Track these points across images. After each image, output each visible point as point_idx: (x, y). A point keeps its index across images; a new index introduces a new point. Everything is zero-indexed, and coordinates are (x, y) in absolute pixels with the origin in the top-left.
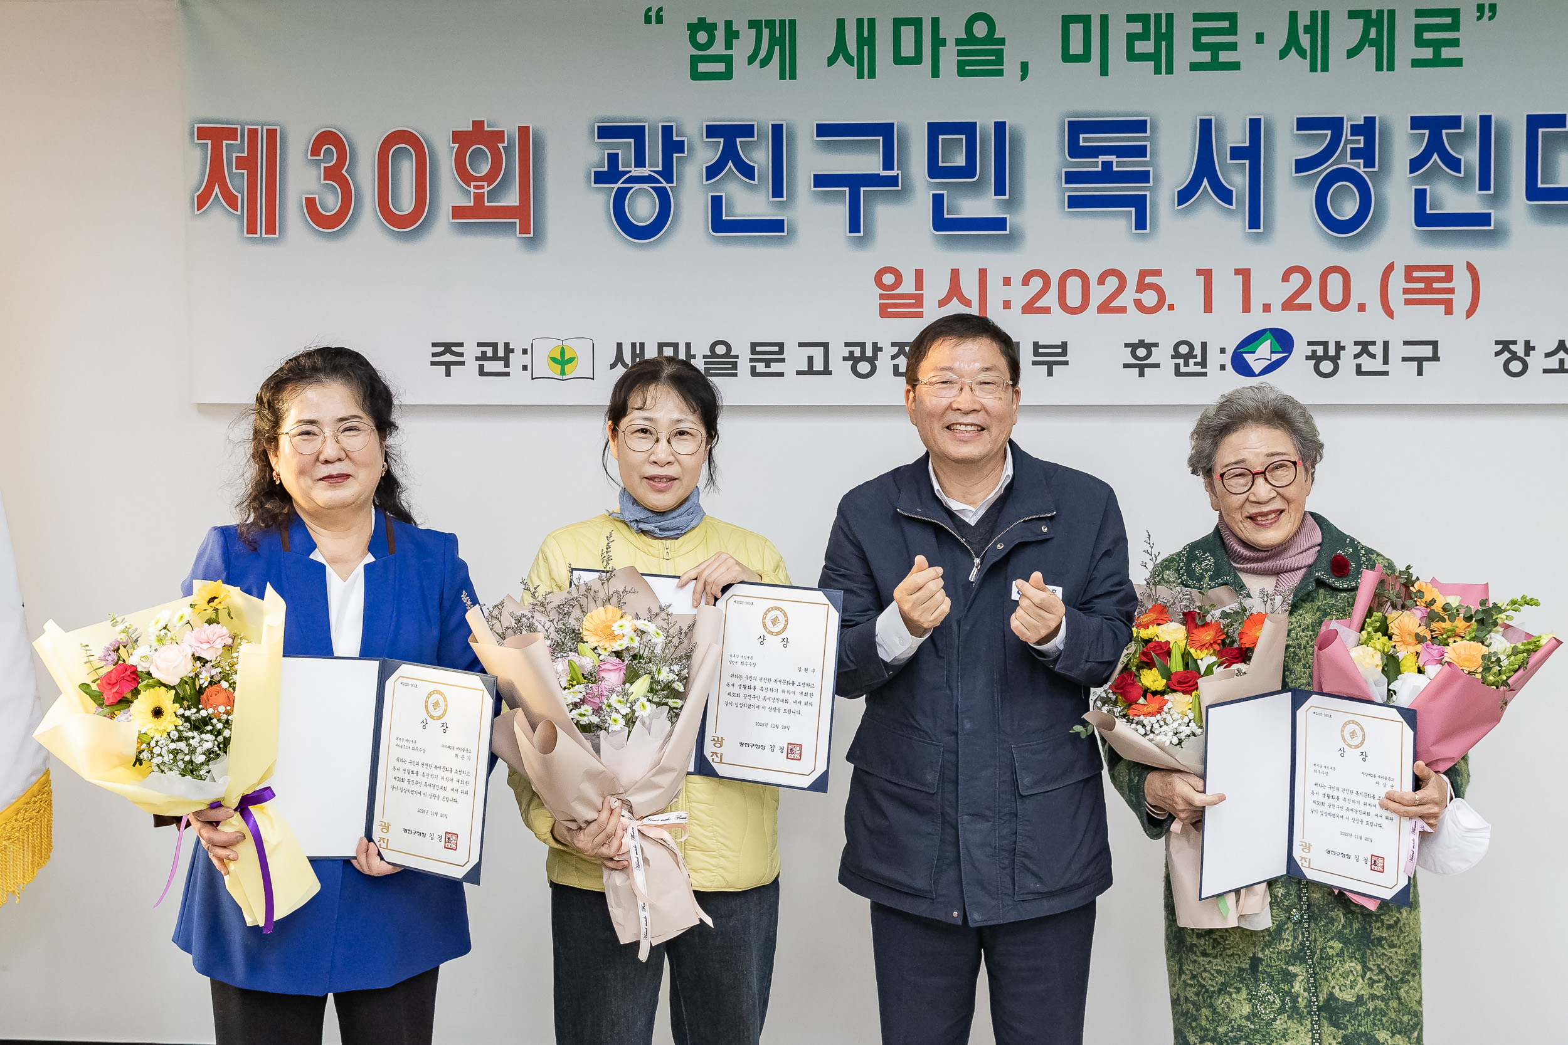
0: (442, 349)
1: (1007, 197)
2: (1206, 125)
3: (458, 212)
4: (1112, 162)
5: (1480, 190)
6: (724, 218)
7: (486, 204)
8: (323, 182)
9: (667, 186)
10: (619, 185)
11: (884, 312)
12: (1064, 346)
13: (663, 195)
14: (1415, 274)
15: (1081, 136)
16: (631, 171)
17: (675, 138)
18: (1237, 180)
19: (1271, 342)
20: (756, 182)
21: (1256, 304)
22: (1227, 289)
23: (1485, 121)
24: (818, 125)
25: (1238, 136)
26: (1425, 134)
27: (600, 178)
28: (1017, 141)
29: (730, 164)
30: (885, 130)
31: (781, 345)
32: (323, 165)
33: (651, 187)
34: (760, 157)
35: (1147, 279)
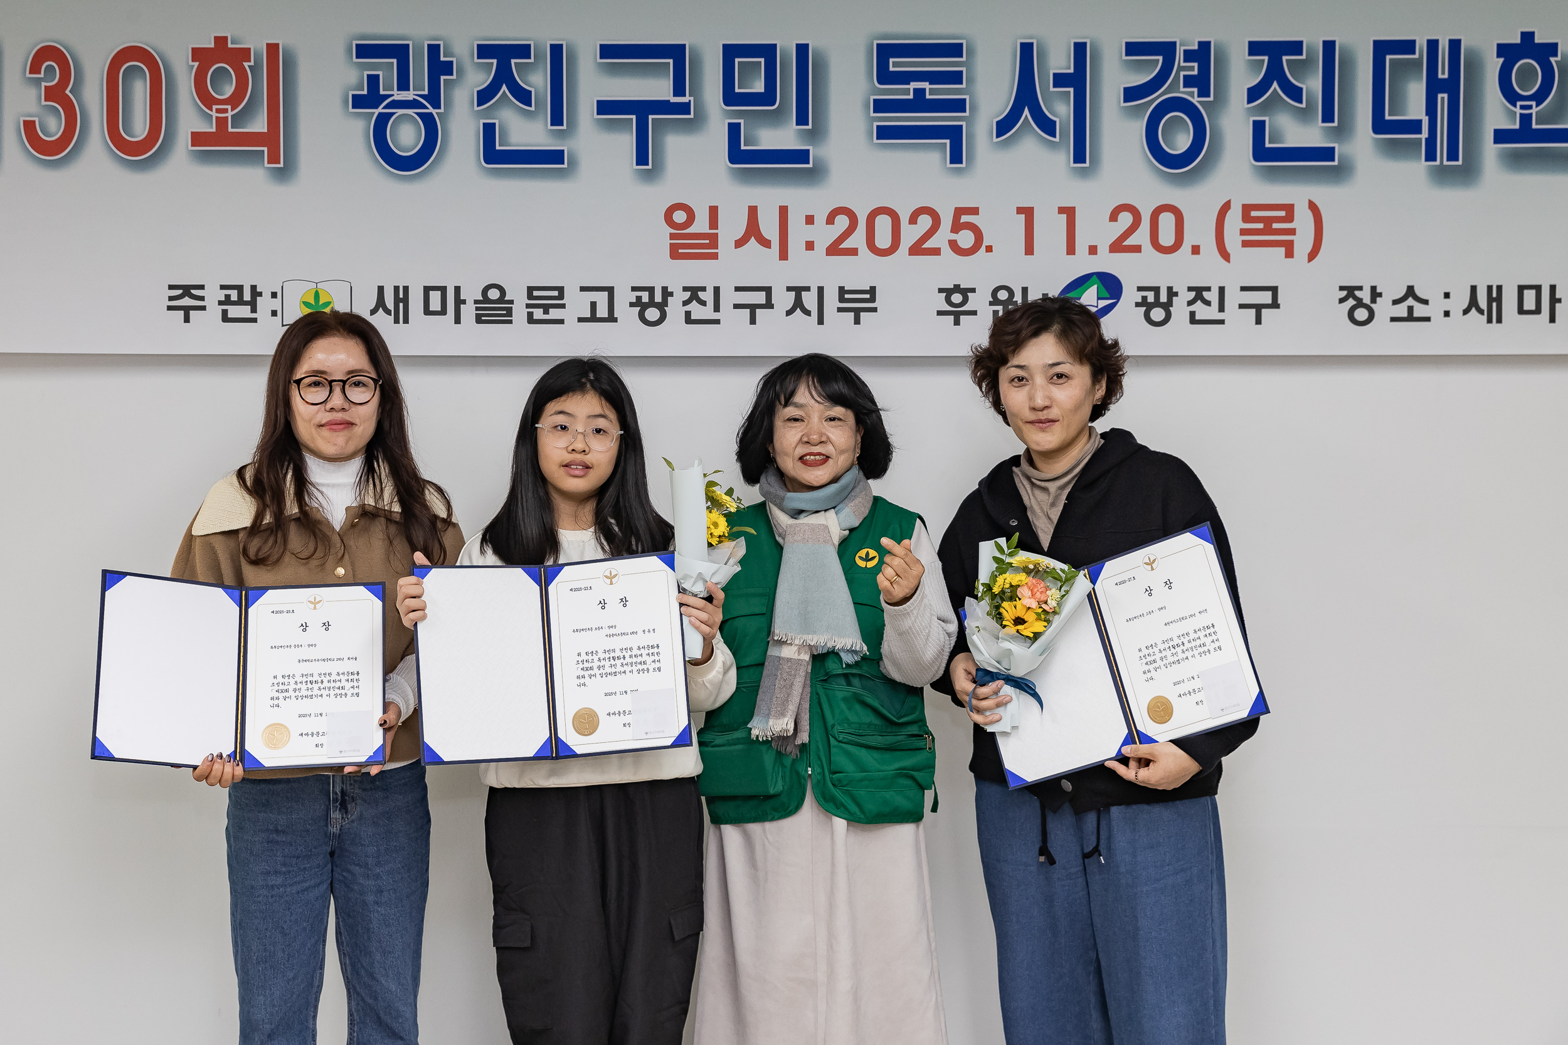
0: (180, 292)
1: (810, 127)
2: (1026, 50)
3: (198, 138)
4: (925, 89)
5: (1323, 121)
6: (498, 148)
7: (230, 130)
8: (44, 103)
9: (434, 111)
10: (380, 110)
11: (675, 253)
12: (872, 291)
13: (428, 120)
14: (1254, 214)
15: (891, 60)
16: (393, 95)
17: (442, 59)
18: (1061, 110)
19: (1098, 288)
20: (533, 108)
21: (1081, 246)
22: (1051, 229)
23: (1329, 46)
24: (601, 46)
25: (1060, 61)
26: (1264, 60)
27: (359, 102)
28: (821, 66)
29: (504, 86)
30: (676, 52)
31: (561, 290)
32: (44, 84)
33: (416, 113)
34: (538, 81)
35: (962, 216)
